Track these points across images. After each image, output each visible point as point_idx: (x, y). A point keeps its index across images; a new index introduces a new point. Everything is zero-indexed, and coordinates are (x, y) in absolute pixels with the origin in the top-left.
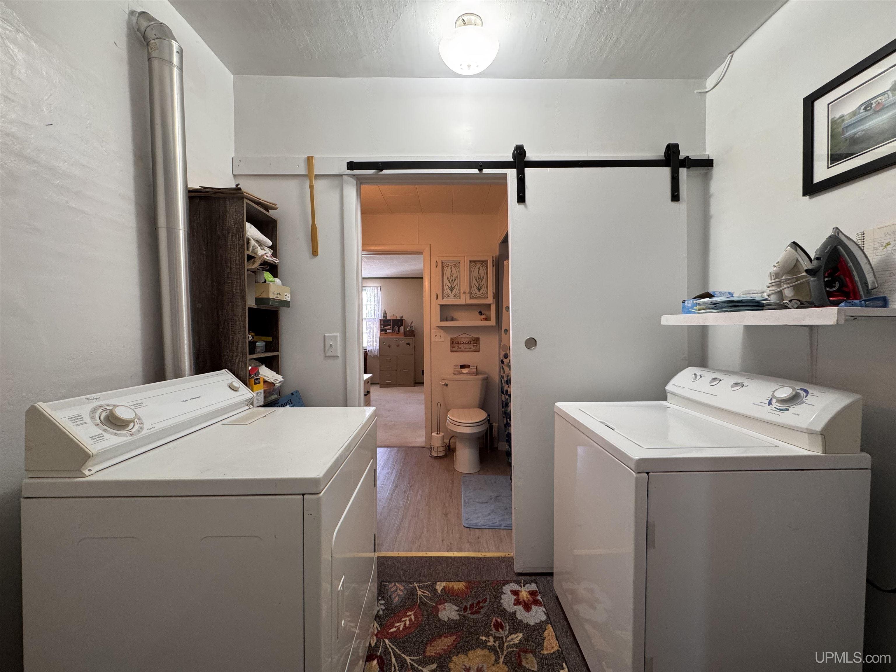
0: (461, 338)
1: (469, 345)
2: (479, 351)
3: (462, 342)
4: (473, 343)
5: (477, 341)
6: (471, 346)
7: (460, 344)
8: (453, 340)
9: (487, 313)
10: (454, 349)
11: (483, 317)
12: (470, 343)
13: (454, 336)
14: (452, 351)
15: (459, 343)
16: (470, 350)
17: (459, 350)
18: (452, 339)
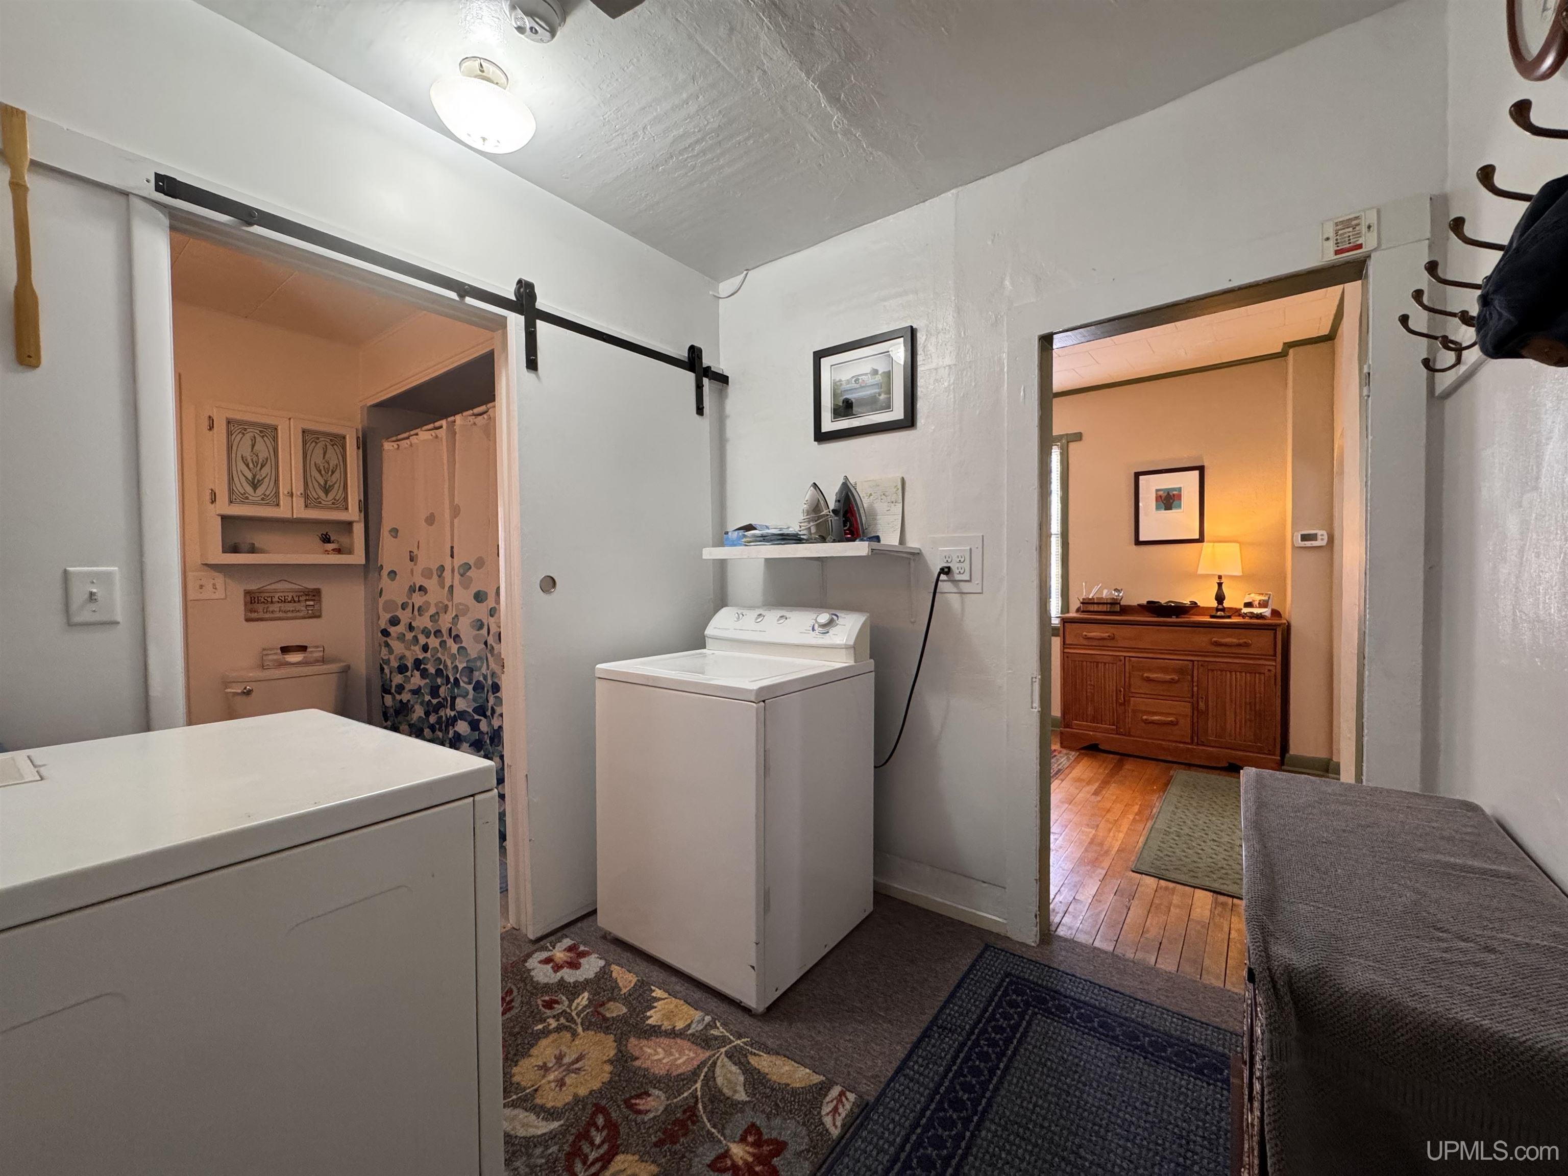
0: (275, 591)
1: (295, 604)
2: (319, 617)
3: (276, 599)
4: (306, 600)
5: (314, 596)
6: (301, 606)
7: (272, 602)
8: (253, 595)
9: (344, 540)
10: (254, 615)
11: (330, 546)
12: (296, 599)
13: (253, 587)
14: (247, 620)
15: (269, 600)
16: (298, 614)
17: (267, 616)
18: (247, 593)
